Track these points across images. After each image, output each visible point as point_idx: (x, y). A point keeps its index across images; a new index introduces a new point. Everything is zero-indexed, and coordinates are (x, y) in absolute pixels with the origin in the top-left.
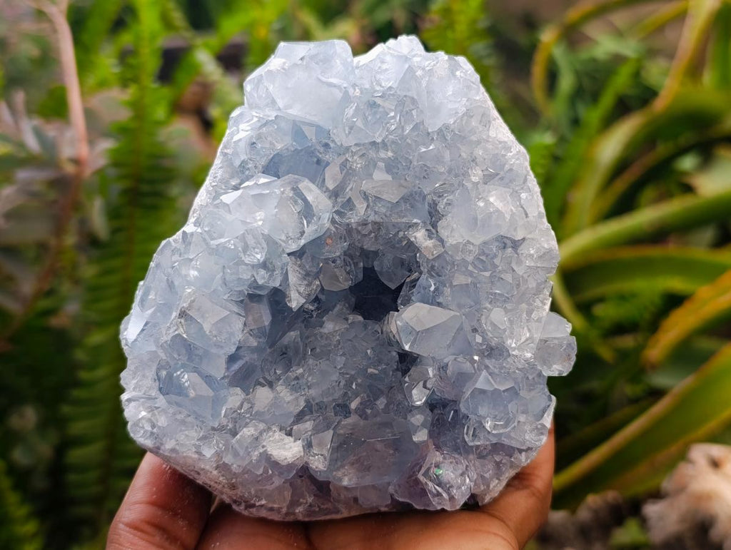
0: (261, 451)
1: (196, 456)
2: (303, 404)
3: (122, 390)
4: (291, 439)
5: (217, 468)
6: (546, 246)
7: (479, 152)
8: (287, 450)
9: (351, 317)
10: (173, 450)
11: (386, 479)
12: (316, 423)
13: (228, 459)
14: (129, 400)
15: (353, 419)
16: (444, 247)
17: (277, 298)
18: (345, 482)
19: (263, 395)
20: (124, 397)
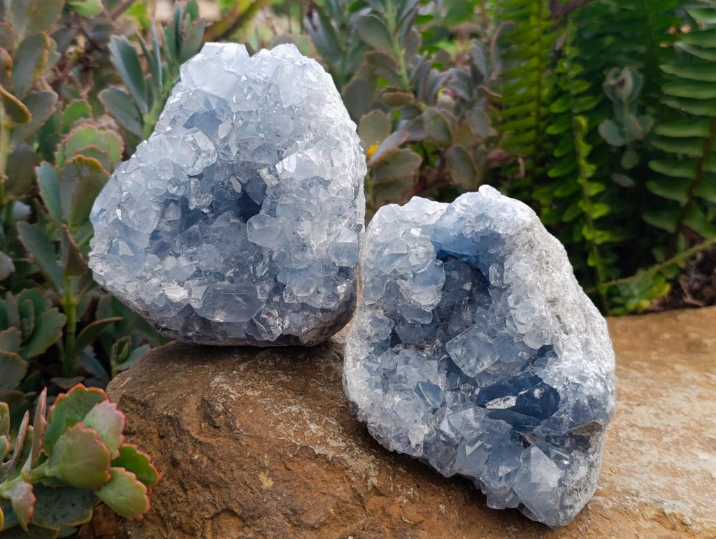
0: (161, 292)
1: (123, 291)
2: (195, 269)
3: (90, 250)
4: (182, 288)
5: (137, 300)
6: (343, 185)
7: (313, 123)
8: (177, 294)
9: (233, 220)
10: (112, 287)
11: (242, 320)
12: (200, 282)
13: (142, 296)
14: (93, 256)
15: (226, 283)
16: (278, 180)
17: (183, 203)
18: (217, 319)
19: (170, 262)
20: (90, 254)
